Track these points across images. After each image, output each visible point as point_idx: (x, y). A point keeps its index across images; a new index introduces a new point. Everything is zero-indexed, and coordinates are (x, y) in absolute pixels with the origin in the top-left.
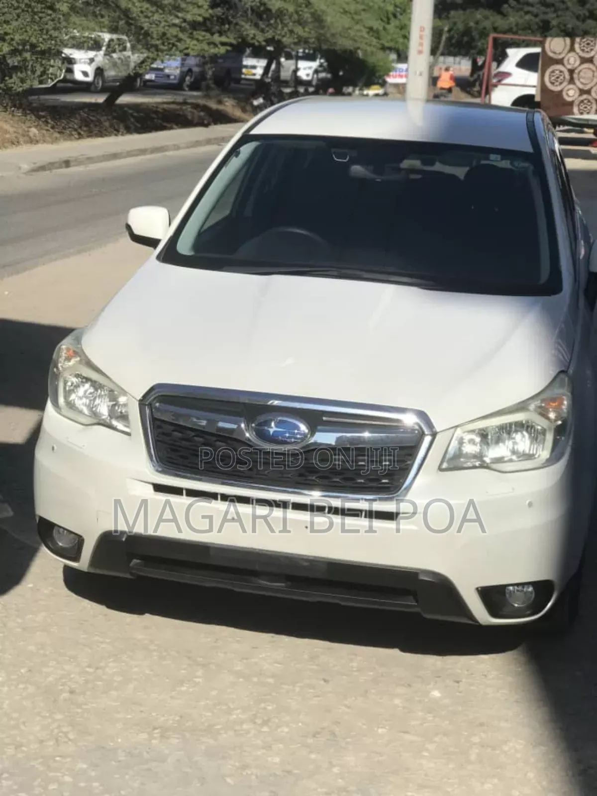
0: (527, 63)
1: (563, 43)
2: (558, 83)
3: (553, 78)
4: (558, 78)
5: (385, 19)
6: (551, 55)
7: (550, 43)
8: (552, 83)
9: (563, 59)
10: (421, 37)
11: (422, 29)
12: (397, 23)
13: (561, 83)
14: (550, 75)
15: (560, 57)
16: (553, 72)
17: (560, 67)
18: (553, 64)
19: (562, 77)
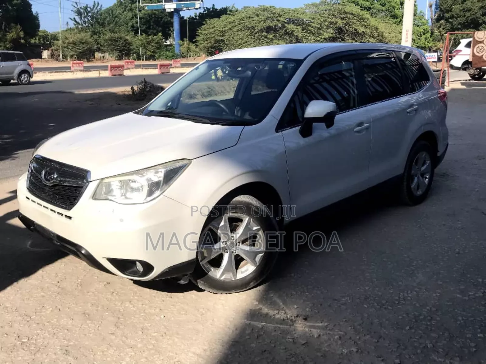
0: (468, 45)
1: (484, 33)
2: (480, 52)
3: (478, 50)
4: (481, 50)
5: (420, 35)
6: (477, 39)
7: (477, 34)
8: (478, 53)
9: (483, 41)
10: (407, 34)
11: (407, 31)
12: (425, 36)
13: (482, 52)
14: (477, 49)
15: (482, 40)
16: (478, 47)
17: (482, 45)
18: (479, 43)
19: (483, 50)
